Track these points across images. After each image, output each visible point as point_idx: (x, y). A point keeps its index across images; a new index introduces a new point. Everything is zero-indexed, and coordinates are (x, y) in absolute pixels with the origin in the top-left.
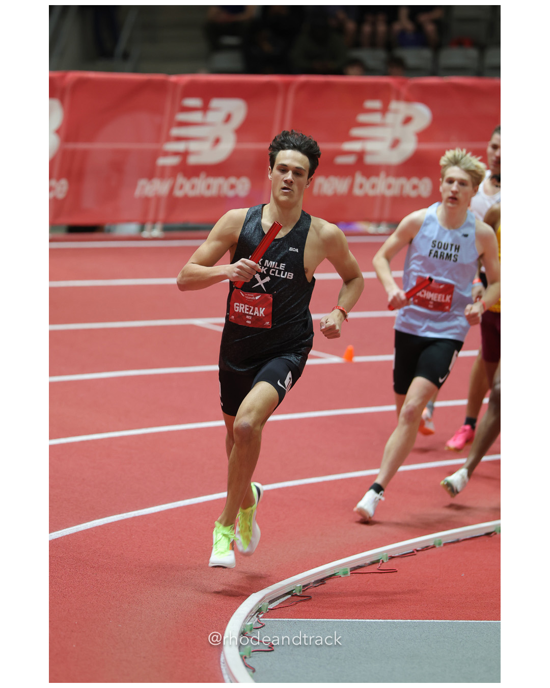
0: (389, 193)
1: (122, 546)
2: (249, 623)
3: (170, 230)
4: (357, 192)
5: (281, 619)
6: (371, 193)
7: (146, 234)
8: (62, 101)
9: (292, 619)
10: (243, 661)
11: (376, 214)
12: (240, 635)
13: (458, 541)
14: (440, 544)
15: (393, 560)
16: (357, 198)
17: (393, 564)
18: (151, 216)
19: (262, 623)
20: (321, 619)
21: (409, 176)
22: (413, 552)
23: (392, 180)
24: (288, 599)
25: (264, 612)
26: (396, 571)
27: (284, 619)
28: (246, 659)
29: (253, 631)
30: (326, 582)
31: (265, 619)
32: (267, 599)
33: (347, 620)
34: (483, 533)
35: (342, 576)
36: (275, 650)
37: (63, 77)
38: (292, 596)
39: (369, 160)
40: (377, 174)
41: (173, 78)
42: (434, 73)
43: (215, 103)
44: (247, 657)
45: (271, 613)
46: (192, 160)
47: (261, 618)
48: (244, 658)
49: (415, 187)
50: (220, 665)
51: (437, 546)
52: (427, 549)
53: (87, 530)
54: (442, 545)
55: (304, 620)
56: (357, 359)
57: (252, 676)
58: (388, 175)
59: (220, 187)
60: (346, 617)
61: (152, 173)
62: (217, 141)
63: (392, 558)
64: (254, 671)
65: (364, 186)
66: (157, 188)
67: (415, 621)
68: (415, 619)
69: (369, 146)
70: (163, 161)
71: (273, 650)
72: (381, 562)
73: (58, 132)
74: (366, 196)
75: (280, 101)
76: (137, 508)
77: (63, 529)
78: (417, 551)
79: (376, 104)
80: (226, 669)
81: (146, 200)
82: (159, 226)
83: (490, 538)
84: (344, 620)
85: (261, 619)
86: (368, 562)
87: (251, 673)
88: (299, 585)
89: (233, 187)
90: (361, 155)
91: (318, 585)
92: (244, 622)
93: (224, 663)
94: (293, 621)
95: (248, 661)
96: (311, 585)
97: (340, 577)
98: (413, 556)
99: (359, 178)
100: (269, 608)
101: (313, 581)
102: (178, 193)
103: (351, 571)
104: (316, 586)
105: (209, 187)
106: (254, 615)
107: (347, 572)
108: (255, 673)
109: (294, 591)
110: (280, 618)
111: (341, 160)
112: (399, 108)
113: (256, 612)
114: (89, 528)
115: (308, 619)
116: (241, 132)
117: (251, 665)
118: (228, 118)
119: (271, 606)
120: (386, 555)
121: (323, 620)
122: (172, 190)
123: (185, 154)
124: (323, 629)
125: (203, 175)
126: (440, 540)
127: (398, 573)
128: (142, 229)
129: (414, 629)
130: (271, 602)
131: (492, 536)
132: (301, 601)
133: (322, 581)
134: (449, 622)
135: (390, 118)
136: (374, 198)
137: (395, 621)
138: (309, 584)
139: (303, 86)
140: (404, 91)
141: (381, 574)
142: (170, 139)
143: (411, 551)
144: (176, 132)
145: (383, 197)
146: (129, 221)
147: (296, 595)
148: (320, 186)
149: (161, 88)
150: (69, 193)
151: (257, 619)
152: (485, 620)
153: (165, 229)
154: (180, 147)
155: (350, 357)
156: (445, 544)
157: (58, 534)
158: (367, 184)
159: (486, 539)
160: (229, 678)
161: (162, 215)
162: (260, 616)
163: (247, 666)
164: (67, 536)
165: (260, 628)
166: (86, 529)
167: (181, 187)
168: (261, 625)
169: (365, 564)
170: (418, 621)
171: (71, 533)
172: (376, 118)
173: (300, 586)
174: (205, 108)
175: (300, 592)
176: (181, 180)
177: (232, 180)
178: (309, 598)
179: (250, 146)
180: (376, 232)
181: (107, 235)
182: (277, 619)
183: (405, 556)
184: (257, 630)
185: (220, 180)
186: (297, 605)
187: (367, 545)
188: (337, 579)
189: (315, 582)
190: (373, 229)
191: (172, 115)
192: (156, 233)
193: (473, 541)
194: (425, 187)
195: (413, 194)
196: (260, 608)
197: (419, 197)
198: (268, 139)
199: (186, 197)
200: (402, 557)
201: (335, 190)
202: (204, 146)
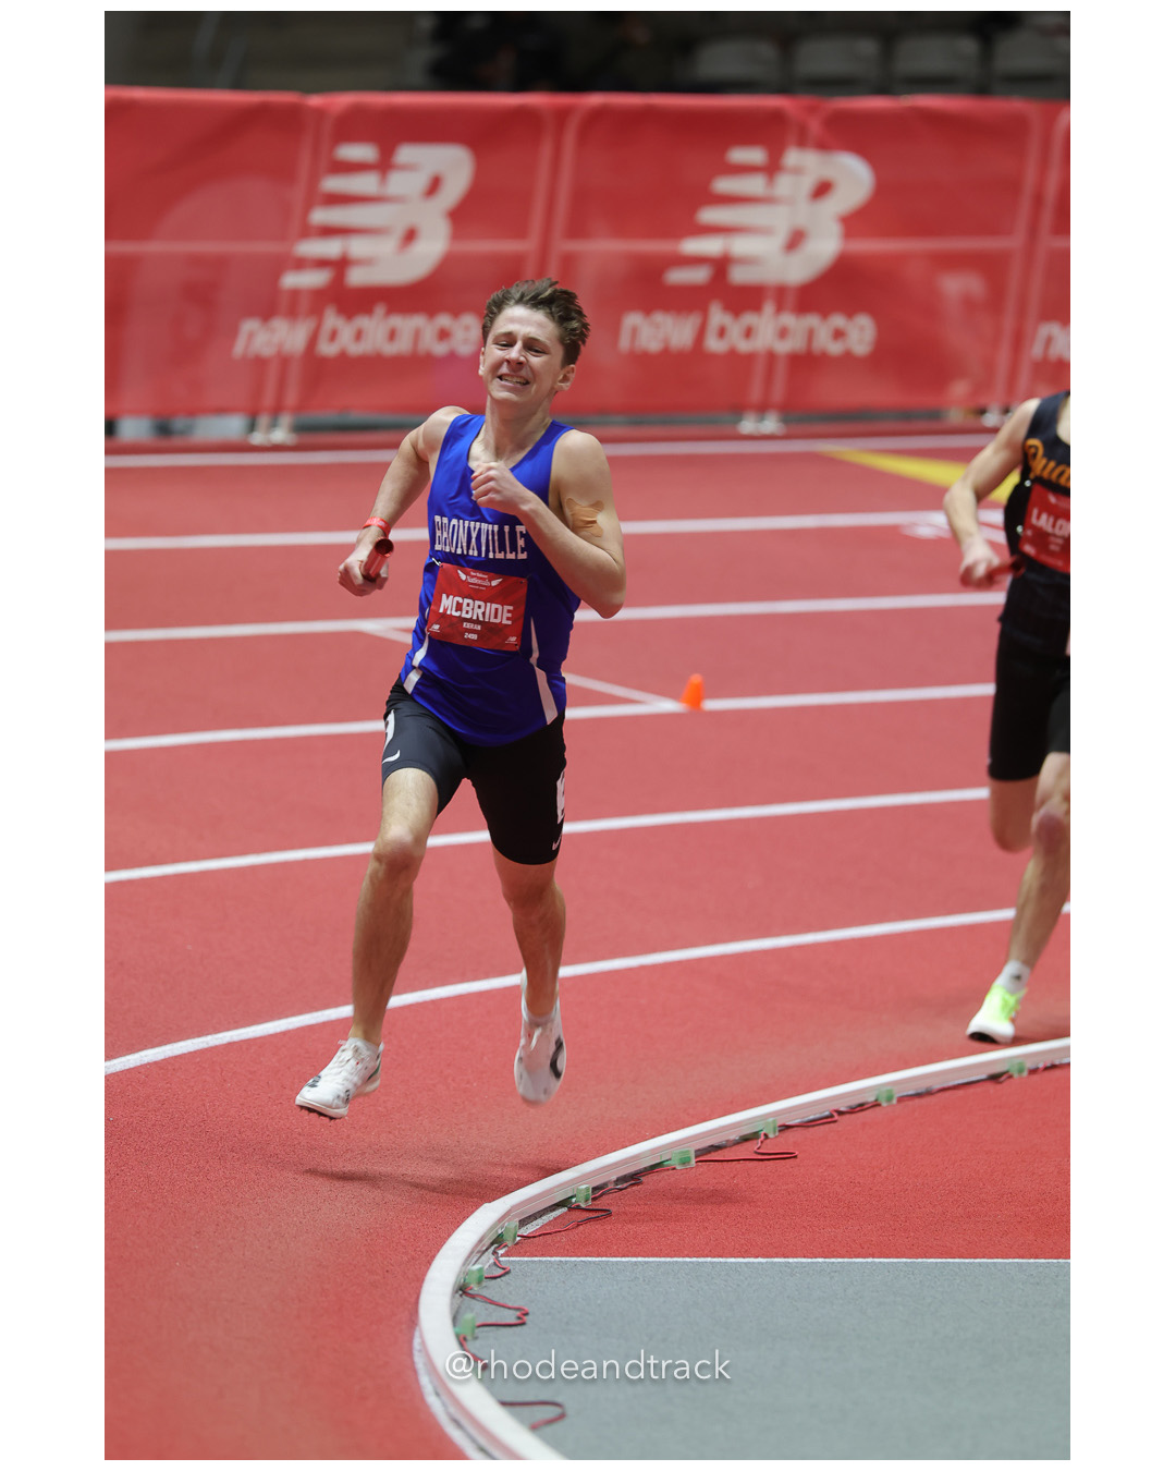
0: (784, 347)
1: (204, 1105)
2: (477, 1267)
3: (311, 434)
4: (714, 344)
5: (545, 1259)
6: (744, 346)
7: (258, 438)
9: (568, 1259)
10: (461, 1344)
11: (755, 393)
12: (457, 1292)
13: (929, 1093)
14: (889, 1099)
15: (790, 1135)
16: (713, 357)
17: (788, 1142)
18: (268, 399)
19: (504, 1266)
20: (632, 1256)
21: (825, 314)
22: (831, 1116)
23: (788, 319)
24: (560, 1216)
25: (510, 1244)
26: (795, 1157)
27: (553, 1259)
28: (468, 1342)
29: (484, 1284)
30: (642, 1179)
31: (512, 1259)
32: (515, 1216)
33: (688, 1259)
34: (984, 1076)
35: (678, 1168)
36: (528, 1322)
38: (570, 1209)
39: (739, 275)
40: (756, 307)
41: (315, 101)
42: (883, 89)
43: (406, 153)
44: (469, 1338)
45: (526, 1245)
46: (357, 277)
47: (502, 1256)
48: (462, 1341)
49: (838, 334)
50: (411, 1355)
51: (884, 1104)
52: (862, 1110)
53: (129, 1071)
54: (894, 1101)
55: (594, 1259)
56: (711, 705)
58: (779, 309)
59: (417, 334)
60: (686, 1252)
61: (270, 305)
62: (410, 236)
63: (785, 1128)
65: (727, 333)
66: (282, 337)
67: (833, 1260)
68: (834, 1257)
69: (740, 246)
70: (292, 280)
71: (523, 1324)
72: (762, 1137)
74: (733, 354)
75: (546, 151)
76: (237, 1025)
78: (840, 1113)
79: (754, 155)
80: (425, 1364)
81: (260, 363)
82: (286, 420)
83: (999, 1087)
84: (681, 1260)
85: (501, 1259)
86: (734, 1136)
88: (584, 1187)
89: (444, 335)
90: (721, 265)
91: (625, 1185)
92: (467, 1260)
93: (420, 1351)
94: (571, 1262)
95: (471, 1346)
96: (611, 1186)
97: (674, 1169)
98: (832, 1125)
99: (718, 316)
100: (519, 1233)
101: (614, 1178)
102: (327, 349)
103: (696, 1157)
104: (621, 1190)
105: (392, 335)
106: (487, 1250)
107: (689, 1158)
109: (574, 1200)
110: (542, 1255)
111: (678, 276)
112: (805, 163)
113: (492, 1244)
114: (132, 1066)
115: (604, 1259)
116: (462, 217)
118: (434, 186)
119: (526, 1231)
120: (774, 1122)
121: (634, 1259)
122: (313, 341)
123: (341, 265)
124: (636, 1278)
125: (380, 310)
126: (890, 1091)
127: (797, 1160)
128: (252, 427)
129: (832, 1278)
130: (523, 1222)
131: (1001, 1083)
132: (589, 1220)
133: (634, 1178)
134: (905, 1263)
135: (784, 184)
136: (750, 358)
137: (791, 1260)
138: (605, 1185)
139: (598, 114)
140: (815, 126)
141: (760, 1163)
142: (308, 232)
143: (827, 1113)
144: (320, 216)
145: (771, 356)
146: (222, 410)
147: (578, 1208)
148: (635, 332)
149: (291, 120)
151: (492, 1261)
153: (299, 428)
154: (331, 248)
155: (695, 701)
156: (901, 1099)
158: (735, 328)
159: (991, 1087)
160: (431, 1382)
161: (291, 397)
162: (501, 1252)
165: (500, 1277)
166: (127, 1067)
167: (333, 335)
168: (501, 1272)
169: (727, 1141)
170: (839, 1260)
172: (753, 185)
173: (587, 1189)
174: (384, 166)
175: (586, 1201)
176: (332, 319)
177: (444, 320)
178: (607, 1213)
179: (484, 246)
180: (755, 433)
181: (176, 441)
182: (536, 1259)
183: (814, 1126)
184: (494, 1281)
185: (418, 321)
186: (581, 1228)
187: (732, 1102)
188: (667, 1173)
189: (620, 1180)
190: (748, 425)
191: (314, 180)
192: (280, 435)
193: (960, 1093)
194: (860, 334)
195: (835, 348)
196: (500, 1236)
197: (848, 356)
198: (520, 233)
199: (343, 356)
200: (808, 1127)
201: (666, 341)
202: (384, 248)
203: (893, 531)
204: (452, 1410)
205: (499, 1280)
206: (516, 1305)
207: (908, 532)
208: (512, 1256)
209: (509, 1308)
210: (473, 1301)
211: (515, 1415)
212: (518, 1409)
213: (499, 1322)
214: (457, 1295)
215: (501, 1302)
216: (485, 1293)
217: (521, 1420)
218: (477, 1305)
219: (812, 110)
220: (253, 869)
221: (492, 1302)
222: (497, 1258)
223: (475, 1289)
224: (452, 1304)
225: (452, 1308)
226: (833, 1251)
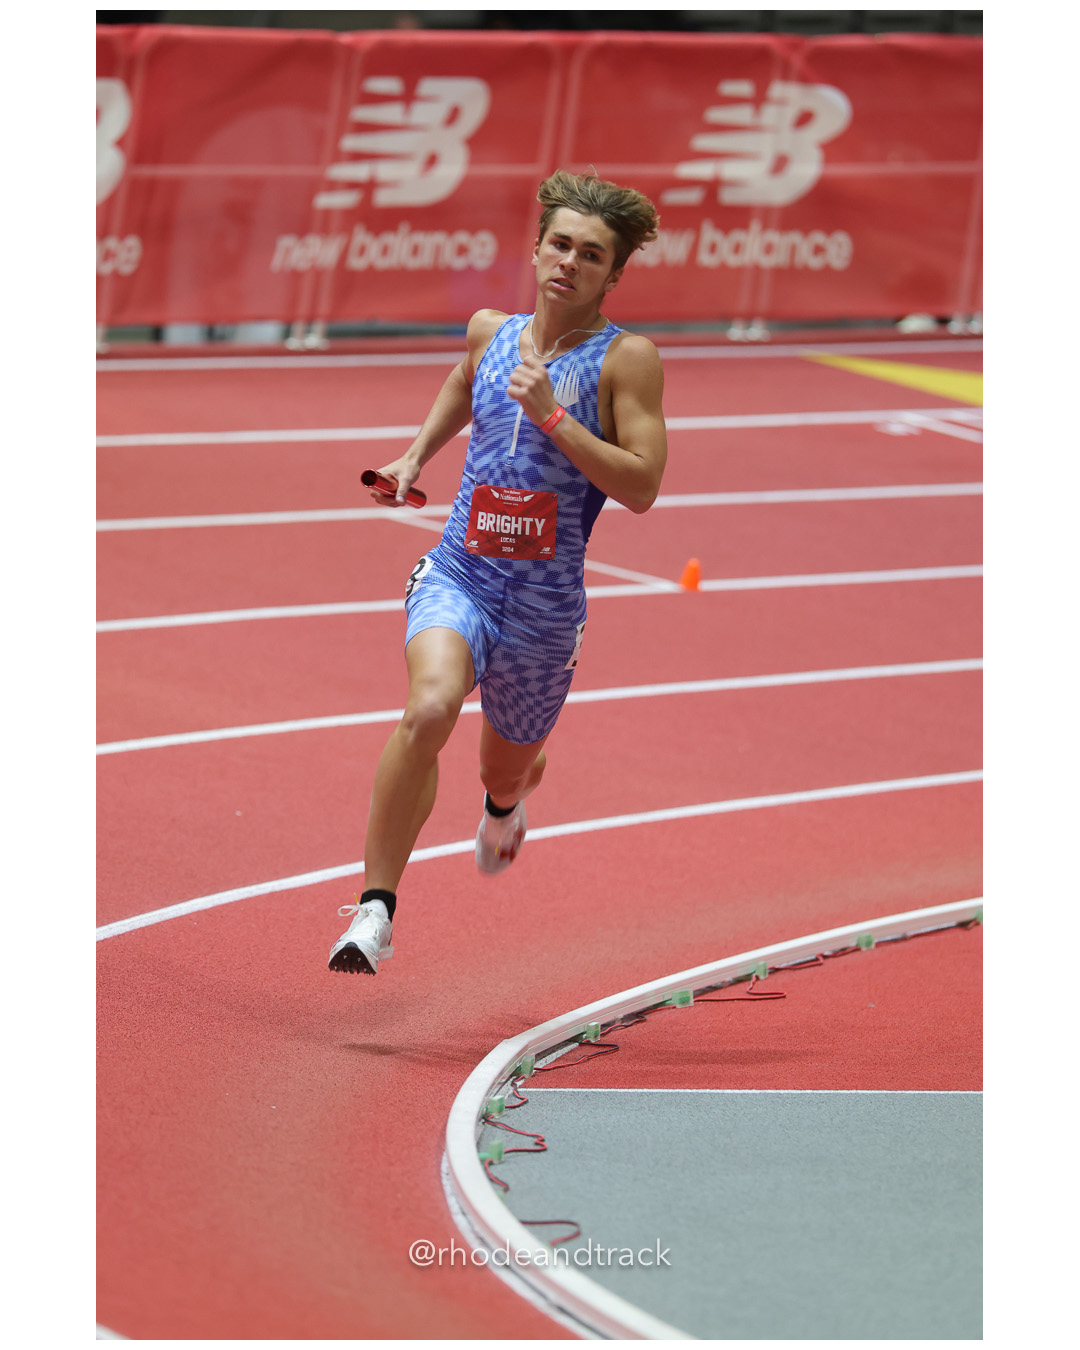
0: (767, 262)
1: (249, 949)
2: (498, 1097)
3: (341, 339)
4: (705, 259)
5: (559, 1090)
6: (733, 261)
7: (293, 343)
8: (129, 82)
9: (580, 1090)
10: (486, 1169)
11: (743, 303)
12: (480, 1120)
13: (904, 939)
14: (868, 944)
15: (780, 977)
16: (706, 271)
17: (778, 983)
18: (303, 308)
19: (522, 1096)
20: (638, 1088)
21: (806, 231)
22: (817, 959)
23: (773, 237)
24: (572, 1051)
25: (527, 1076)
26: (784, 997)
27: (566, 1090)
28: (492, 1167)
29: (504, 1113)
30: (646, 1017)
31: (529, 1090)
32: (532, 1050)
33: (689, 1091)
34: (953, 924)
35: (678, 1006)
37: (130, 37)
38: (581, 1044)
39: (728, 197)
40: (744, 226)
41: (345, 38)
42: (855, 29)
43: (428, 86)
44: (495, 1162)
45: (541, 1077)
46: (383, 198)
47: (520, 1087)
48: (487, 1164)
49: (819, 250)
50: (439, 1177)
51: (864, 949)
52: (844, 954)
53: (181, 918)
54: (873, 946)
55: (603, 1090)
56: (707, 586)
57: (503, 1199)
58: (765, 227)
59: (438, 250)
60: (686, 1084)
61: (306, 223)
62: (432, 161)
63: (774, 971)
64: (506, 1189)
65: (718, 249)
66: (316, 252)
67: (820, 1091)
68: (821, 1089)
69: (729, 170)
70: (325, 201)
71: (545, 1150)
72: (754, 979)
73: (120, 143)
74: (723, 268)
75: (554, 82)
76: (277, 876)
77: (134, 915)
78: (825, 957)
79: (742, 88)
80: (452, 1186)
81: (295, 276)
82: (319, 327)
83: (967, 933)
84: (682, 1091)
85: (519, 1090)
86: (729, 978)
87: (501, 1193)
88: (594, 1024)
89: (462, 250)
90: (712, 187)
91: (630, 1023)
92: (489, 1091)
93: (447, 1174)
94: (583, 1093)
95: (495, 1171)
96: (618, 1024)
97: (674, 1007)
98: (817, 968)
99: (709, 233)
100: (536, 1067)
101: (621, 1016)
102: (357, 263)
103: (695, 997)
104: (626, 1027)
105: (415, 251)
106: (506, 1082)
107: (688, 998)
108: (509, 1194)
109: (584, 1036)
110: (556, 1087)
111: (674, 198)
112: (788, 95)
113: (511, 1076)
114: (184, 913)
115: (612, 1090)
116: (477, 143)
117: (501, 1178)
118: (454, 116)
119: (541, 1064)
120: (764, 965)
121: (640, 1090)
122: (344, 256)
123: (369, 187)
124: (642, 1107)
125: (404, 228)
126: (869, 937)
127: (786, 1000)
128: (287, 334)
129: (819, 1108)
130: (540, 1056)
131: (970, 929)
132: (598, 1054)
133: (639, 1016)
134: (886, 1095)
135: (769, 114)
136: (739, 271)
137: (782, 1092)
138: (613, 1022)
139: (602, 51)
140: (797, 62)
141: (753, 1002)
142: (339, 157)
143: (813, 957)
144: (351, 143)
145: (757, 270)
146: (261, 318)
147: (589, 1043)
149: (324, 56)
150: (143, 263)
151: (511, 1092)
152: (957, 1090)
153: (331, 334)
154: (360, 172)
155: (693, 583)
156: (878, 944)
157: (124, 925)
158: (725, 244)
159: (960, 933)
160: (458, 1203)
161: (324, 307)
162: (519, 1083)
163: (493, 1180)
164: (142, 929)
165: (518, 1106)
166: (179, 915)
167: (362, 251)
168: (519, 1102)
169: (723, 982)
170: (826, 1091)
171: (150, 923)
172: (741, 115)
173: (596, 1026)
174: (408, 97)
175: (596, 1037)
176: (361, 236)
177: (462, 237)
178: (614, 1048)
179: (497, 170)
180: (743, 340)
181: (219, 346)
182: (551, 1090)
183: (800, 969)
184: (513, 1111)
185: (438, 238)
186: (591, 1061)
187: (726, 947)
188: (667, 1012)
189: (624, 1019)
190: (736, 332)
191: (345, 111)
192: (314, 340)
193: (932, 938)
194: (838, 250)
195: (815, 263)
196: (519, 1068)
197: (827, 270)
198: (530, 158)
199: (371, 271)
200: (795, 969)
201: (662, 256)
202: (407, 171)
203: (867, 429)
204: (478, 1228)
205: (517, 1109)
206: (533, 1133)
207: (882, 429)
208: (528, 1087)
209: (528, 1135)
210: (495, 1129)
211: (533, 1233)
212: (537, 1227)
213: (519, 1148)
214: (481, 1123)
215: (521, 1129)
216: (505, 1121)
217: (540, 1238)
218: (499, 1132)
219: (795, 47)
220: (292, 734)
221: (511, 1130)
222: (516, 1089)
223: (496, 1118)
224: (476, 1131)
225: (476, 1135)
226: (821, 1083)
